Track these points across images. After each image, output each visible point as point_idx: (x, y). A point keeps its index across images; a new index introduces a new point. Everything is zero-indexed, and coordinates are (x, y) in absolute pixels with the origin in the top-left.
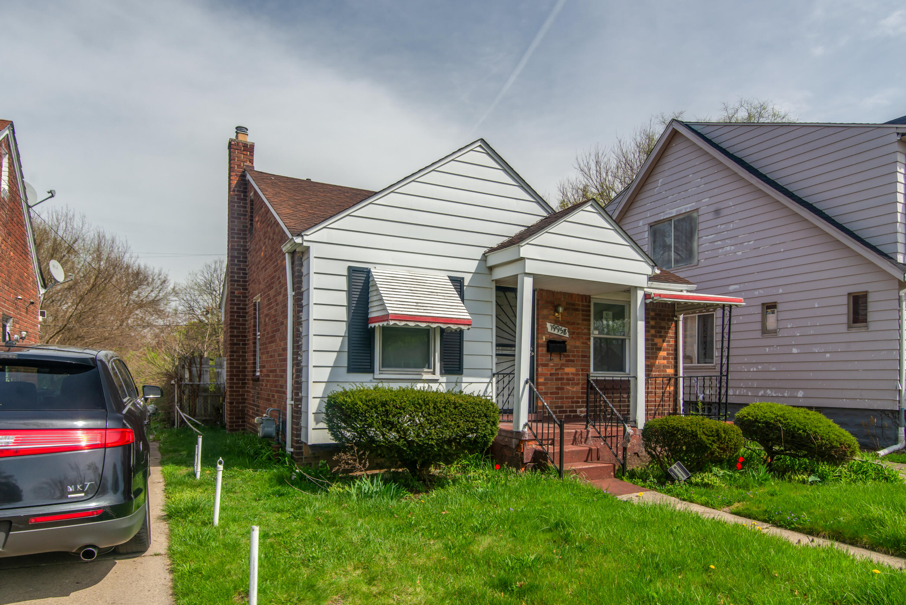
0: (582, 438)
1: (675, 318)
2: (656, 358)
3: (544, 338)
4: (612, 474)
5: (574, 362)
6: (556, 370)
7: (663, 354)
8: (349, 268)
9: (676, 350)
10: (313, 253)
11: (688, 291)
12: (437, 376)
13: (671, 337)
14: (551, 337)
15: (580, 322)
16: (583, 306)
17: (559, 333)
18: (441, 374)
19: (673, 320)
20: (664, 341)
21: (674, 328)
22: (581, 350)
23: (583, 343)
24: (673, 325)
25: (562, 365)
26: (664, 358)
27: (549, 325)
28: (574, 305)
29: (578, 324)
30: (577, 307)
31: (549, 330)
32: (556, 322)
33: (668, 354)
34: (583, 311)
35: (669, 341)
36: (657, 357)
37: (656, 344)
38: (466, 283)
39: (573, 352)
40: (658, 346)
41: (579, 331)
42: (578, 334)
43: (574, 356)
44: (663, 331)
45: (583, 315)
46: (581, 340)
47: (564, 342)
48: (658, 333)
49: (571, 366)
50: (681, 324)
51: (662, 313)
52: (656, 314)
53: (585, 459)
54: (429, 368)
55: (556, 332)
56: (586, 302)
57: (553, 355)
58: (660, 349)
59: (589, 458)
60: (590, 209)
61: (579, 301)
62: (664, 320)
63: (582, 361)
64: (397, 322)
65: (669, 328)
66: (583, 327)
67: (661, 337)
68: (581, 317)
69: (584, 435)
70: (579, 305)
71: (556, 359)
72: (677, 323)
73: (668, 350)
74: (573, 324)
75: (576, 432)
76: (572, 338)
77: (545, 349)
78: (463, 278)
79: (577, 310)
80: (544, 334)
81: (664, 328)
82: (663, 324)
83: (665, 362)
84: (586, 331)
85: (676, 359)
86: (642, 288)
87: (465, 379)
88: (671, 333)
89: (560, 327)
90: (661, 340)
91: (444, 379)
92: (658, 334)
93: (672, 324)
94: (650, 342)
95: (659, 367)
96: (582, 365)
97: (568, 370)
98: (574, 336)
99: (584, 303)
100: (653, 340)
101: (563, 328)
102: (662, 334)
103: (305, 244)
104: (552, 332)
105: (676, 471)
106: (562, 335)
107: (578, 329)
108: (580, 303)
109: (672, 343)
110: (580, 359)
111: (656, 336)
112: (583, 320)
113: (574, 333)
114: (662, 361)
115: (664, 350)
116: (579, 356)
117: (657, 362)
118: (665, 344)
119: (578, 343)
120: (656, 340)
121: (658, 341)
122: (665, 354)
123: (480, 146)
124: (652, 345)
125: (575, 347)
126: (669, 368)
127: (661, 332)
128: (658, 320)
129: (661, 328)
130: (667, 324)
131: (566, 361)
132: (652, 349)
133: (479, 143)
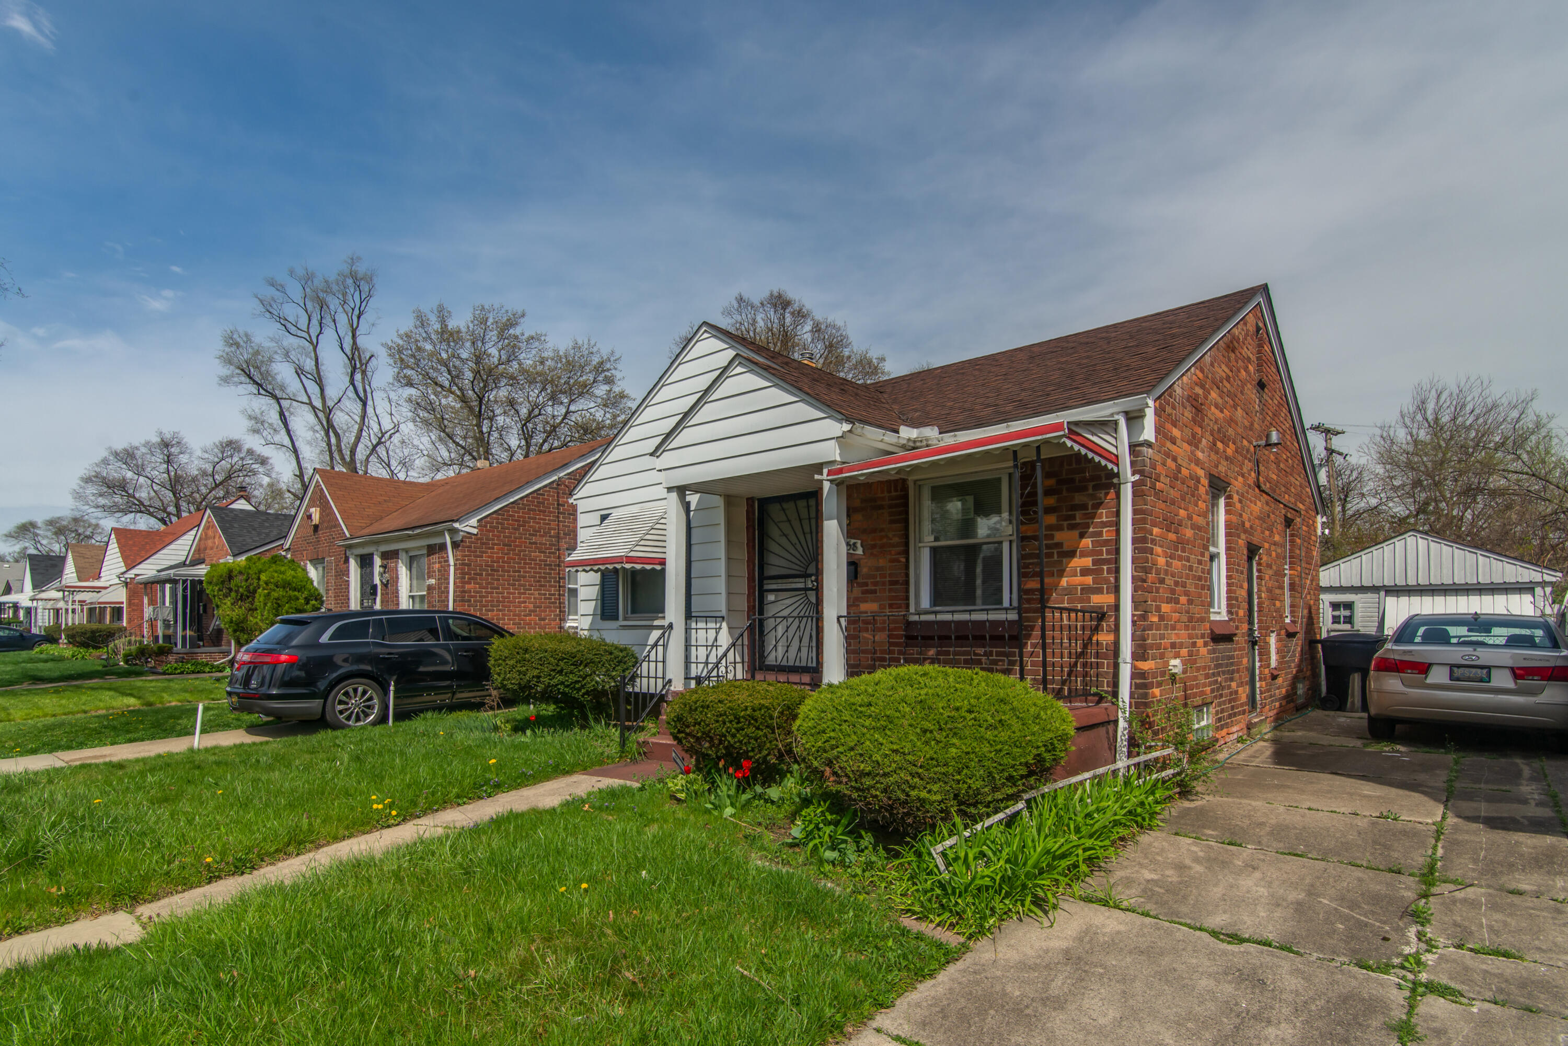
1: (1115, 481)
2: (1061, 573)
5: (876, 593)
7: (1078, 563)
8: (601, 516)
9: (1116, 551)
13: (1104, 524)
15: (892, 525)
16: (889, 499)
19: (1112, 485)
20: (1082, 536)
21: (1114, 503)
22: (888, 572)
23: (892, 561)
24: (1111, 495)
25: (856, 599)
26: (1085, 572)
28: (875, 500)
29: (882, 530)
30: (878, 503)
33: (1095, 562)
35: (1100, 534)
36: (1064, 571)
37: (1059, 545)
38: (693, 507)
39: (875, 576)
40: (1065, 548)
41: (885, 540)
42: (882, 546)
43: (875, 584)
44: (1078, 514)
45: (891, 514)
47: (855, 563)
48: (1066, 520)
49: (873, 601)
50: (1127, 491)
51: (1077, 477)
54: (664, 612)
56: (896, 490)
58: (1072, 554)
60: (738, 370)
62: (1084, 489)
63: (890, 590)
65: (1098, 505)
66: (890, 535)
67: (1072, 527)
68: (892, 517)
70: (883, 499)
72: (1119, 489)
73: (1091, 553)
76: (872, 554)
78: (690, 503)
79: (881, 507)
81: (1084, 507)
82: (1079, 498)
83: (1089, 580)
85: (1117, 571)
87: (692, 626)
88: (1104, 515)
90: (1076, 533)
92: (1065, 523)
93: (1107, 494)
94: (1045, 542)
95: (1070, 591)
96: (891, 598)
97: (863, 607)
98: (874, 551)
99: (894, 494)
100: (1052, 537)
101: (852, 542)
102: (1078, 521)
103: (574, 502)
107: (881, 538)
108: (886, 494)
109: (1105, 535)
110: (887, 587)
111: (1059, 528)
112: (892, 522)
113: (874, 547)
114: (1079, 579)
115: (1083, 555)
116: (884, 584)
117: (1064, 582)
118: (1087, 542)
119: (882, 562)
120: (1059, 536)
121: (1064, 537)
122: (1088, 562)
123: (705, 331)
124: (1048, 546)
125: (878, 569)
126: (1099, 591)
127: (1074, 517)
128: (1065, 493)
129: (1074, 508)
130: (1093, 497)
131: (863, 593)
132: (1050, 555)
133: (704, 328)
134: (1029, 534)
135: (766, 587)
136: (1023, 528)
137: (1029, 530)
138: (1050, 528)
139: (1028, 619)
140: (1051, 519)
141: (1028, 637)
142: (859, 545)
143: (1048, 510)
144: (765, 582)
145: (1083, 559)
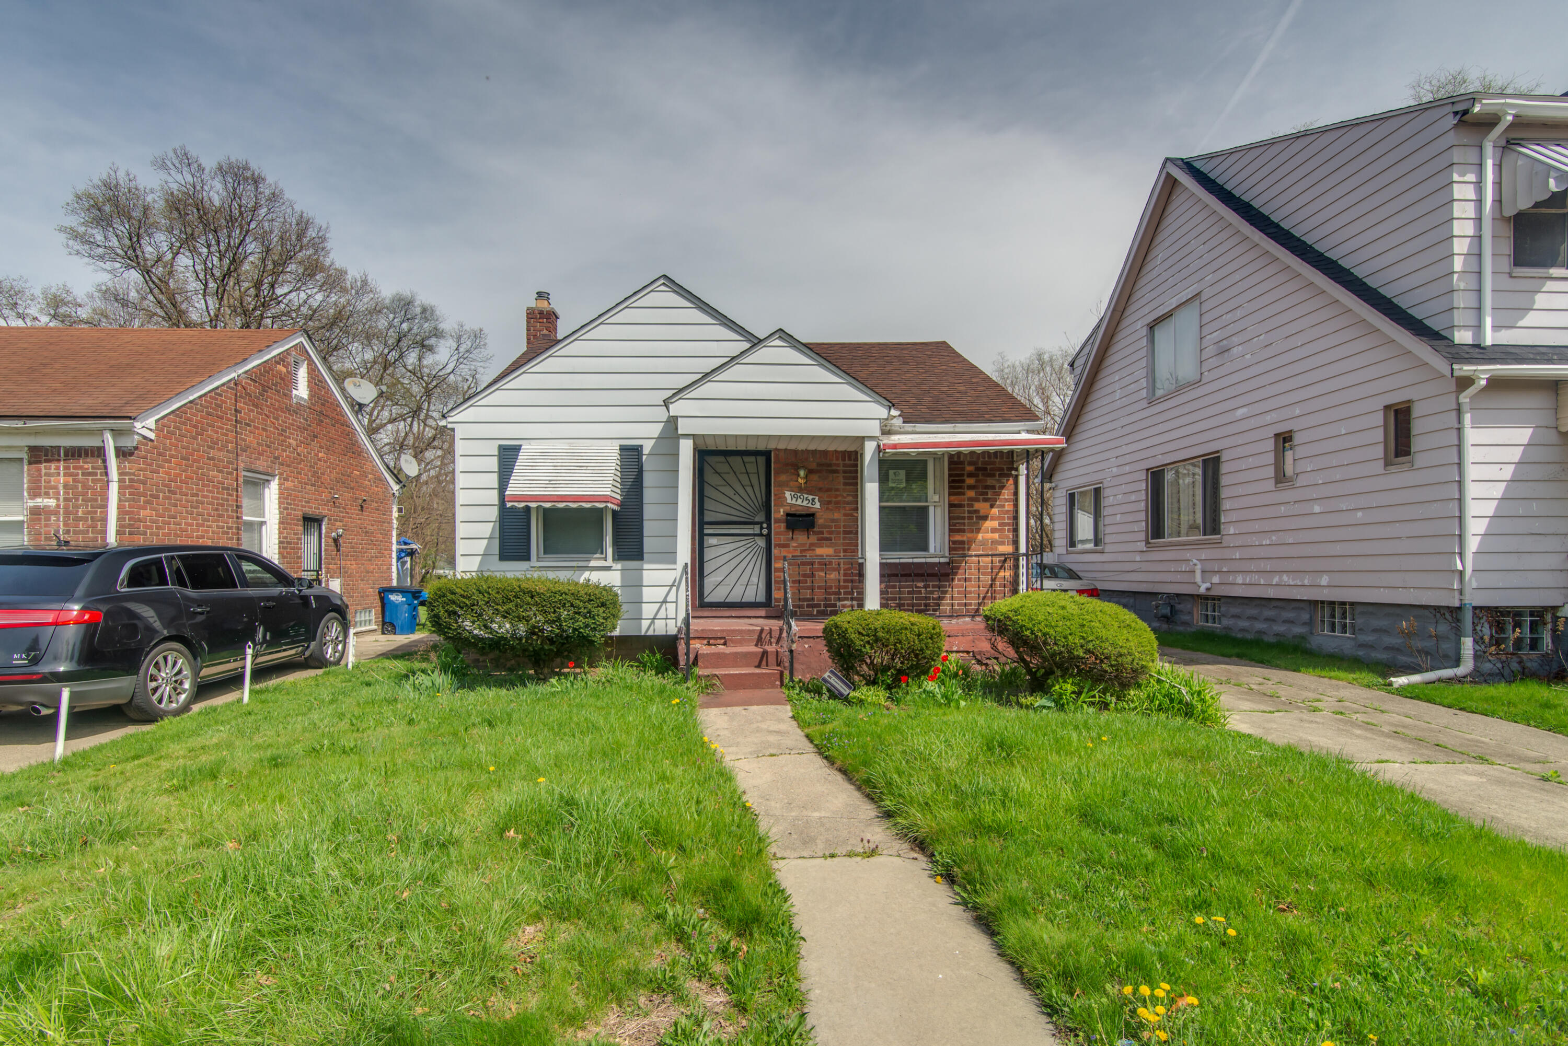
0: (771, 637)
1: (1013, 472)
2: (978, 531)
3: (782, 510)
4: (778, 683)
5: (831, 540)
6: (801, 551)
7: (989, 524)
8: (500, 446)
9: (1016, 518)
10: (458, 435)
11: (1028, 432)
12: (609, 562)
13: (1006, 500)
14: (793, 511)
15: (842, 487)
16: (844, 465)
17: (805, 503)
18: (614, 560)
19: (1011, 475)
20: (992, 506)
21: (1013, 487)
22: (842, 524)
23: (845, 515)
24: (1011, 481)
25: (812, 545)
26: (994, 530)
27: (788, 494)
28: (830, 465)
29: (837, 490)
30: (834, 468)
31: (789, 501)
32: (800, 490)
33: (1000, 525)
34: (845, 472)
35: (1003, 506)
36: (980, 529)
37: (977, 511)
38: (646, 451)
39: (831, 527)
40: (981, 514)
41: (839, 499)
42: (837, 503)
43: (831, 533)
44: (990, 492)
45: (845, 478)
46: (843, 512)
47: (813, 515)
48: (981, 495)
49: (827, 546)
50: (1022, 480)
51: (989, 467)
52: (977, 469)
53: (757, 664)
54: (602, 553)
55: (799, 502)
56: (850, 459)
57: (796, 532)
58: (985, 518)
59: (764, 663)
60: (778, 343)
61: (837, 459)
62: (993, 475)
63: (844, 538)
64: (516, 504)
65: (1003, 487)
66: (845, 494)
67: (986, 500)
68: (842, 480)
69: (776, 634)
70: (838, 465)
71: (801, 538)
72: (1016, 478)
73: (998, 518)
74: (829, 490)
75: (762, 631)
76: (827, 509)
77: (783, 525)
78: (642, 446)
79: (836, 472)
80: (782, 506)
81: (993, 487)
82: (990, 481)
83: (996, 536)
84: (850, 499)
85: (1016, 530)
86: (872, 438)
87: (646, 566)
88: (1006, 494)
89: (806, 496)
90: (988, 504)
91: (619, 566)
92: (981, 497)
93: (1008, 481)
94: (966, 509)
95: (984, 543)
96: (844, 544)
97: (819, 551)
98: (830, 506)
99: (847, 462)
100: (972, 506)
101: (810, 497)
102: (989, 496)
103: (449, 426)
104: (794, 502)
105: (831, 681)
106: (810, 505)
107: (836, 496)
108: (841, 462)
109: (1009, 507)
110: (841, 536)
111: (977, 500)
112: (845, 484)
113: (829, 503)
114: (990, 535)
115: (993, 519)
116: (839, 533)
117: (980, 536)
118: (995, 511)
119: (836, 516)
120: (977, 506)
121: (981, 506)
122: (995, 524)
123: (664, 284)
124: (969, 512)
125: (833, 521)
126: (1003, 543)
127: (987, 494)
128: (980, 477)
129: (987, 487)
130: (999, 481)
131: (819, 539)
132: (970, 518)
133: (662, 281)
134: (956, 502)
135: (706, 531)
136: (953, 498)
137: (956, 500)
138: (971, 499)
139: (956, 562)
140: (971, 494)
141: (956, 574)
142: (816, 500)
143: (971, 487)
144: (705, 526)
145: (993, 522)
